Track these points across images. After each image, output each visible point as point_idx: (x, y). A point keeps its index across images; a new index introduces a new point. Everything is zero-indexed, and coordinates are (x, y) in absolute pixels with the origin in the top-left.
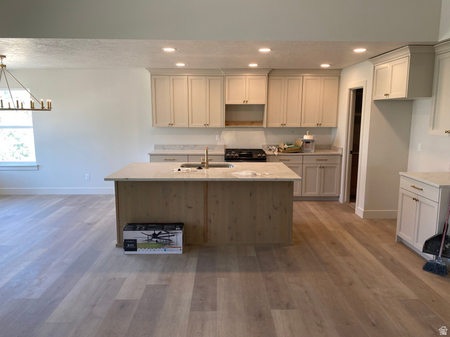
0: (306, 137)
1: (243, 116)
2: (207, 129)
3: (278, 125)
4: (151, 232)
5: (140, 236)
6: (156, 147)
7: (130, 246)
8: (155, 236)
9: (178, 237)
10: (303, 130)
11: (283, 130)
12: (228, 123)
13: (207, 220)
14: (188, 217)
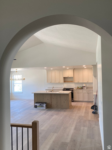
0: (84, 85)
1: (69, 80)
2: (59, 83)
3: (77, 82)
4: (40, 104)
5: (38, 105)
6: (48, 88)
7: (36, 107)
8: (40, 105)
9: (45, 105)
10: (83, 83)
11: (78, 83)
12: (65, 82)
13: (51, 102)
14: (48, 102)
